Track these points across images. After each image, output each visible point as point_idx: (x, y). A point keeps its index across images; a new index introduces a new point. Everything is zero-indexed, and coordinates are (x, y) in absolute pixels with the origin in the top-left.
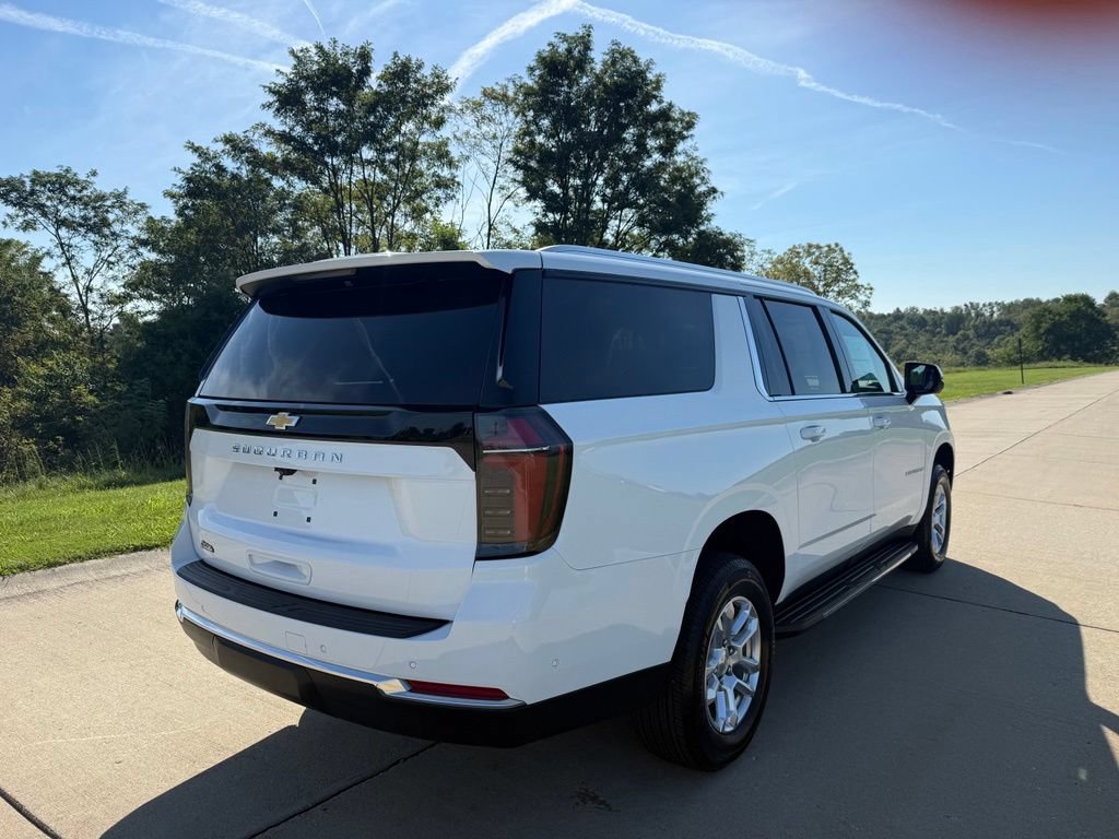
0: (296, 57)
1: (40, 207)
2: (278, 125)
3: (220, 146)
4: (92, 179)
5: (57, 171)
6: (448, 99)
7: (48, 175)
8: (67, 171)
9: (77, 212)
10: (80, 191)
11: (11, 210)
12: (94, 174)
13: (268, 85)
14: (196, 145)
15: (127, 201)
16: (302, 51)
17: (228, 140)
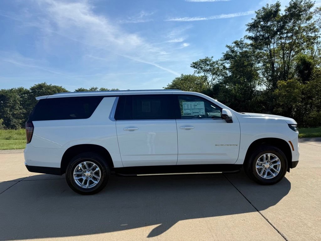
0: (257, 13)
1: (201, 68)
2: (251, 34)
3: (234, 45)
4: (212, 59)
5: (205, 58)
6: (312, 10)
7: (204, 59)
8: (207, 58)
9: (208, 67)
10: (210, 62)
11: (196, 69)
12: (212, 57)
13: (247, 24)
14: (228, 46)
15: (218, 63)
16: (258, 11)
17: (235, 43)
